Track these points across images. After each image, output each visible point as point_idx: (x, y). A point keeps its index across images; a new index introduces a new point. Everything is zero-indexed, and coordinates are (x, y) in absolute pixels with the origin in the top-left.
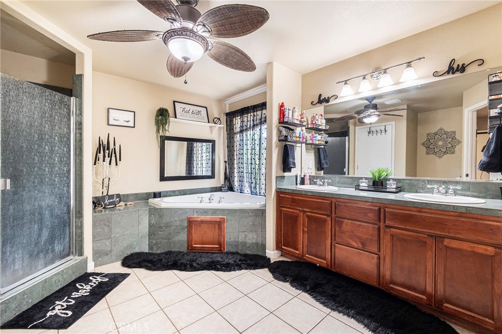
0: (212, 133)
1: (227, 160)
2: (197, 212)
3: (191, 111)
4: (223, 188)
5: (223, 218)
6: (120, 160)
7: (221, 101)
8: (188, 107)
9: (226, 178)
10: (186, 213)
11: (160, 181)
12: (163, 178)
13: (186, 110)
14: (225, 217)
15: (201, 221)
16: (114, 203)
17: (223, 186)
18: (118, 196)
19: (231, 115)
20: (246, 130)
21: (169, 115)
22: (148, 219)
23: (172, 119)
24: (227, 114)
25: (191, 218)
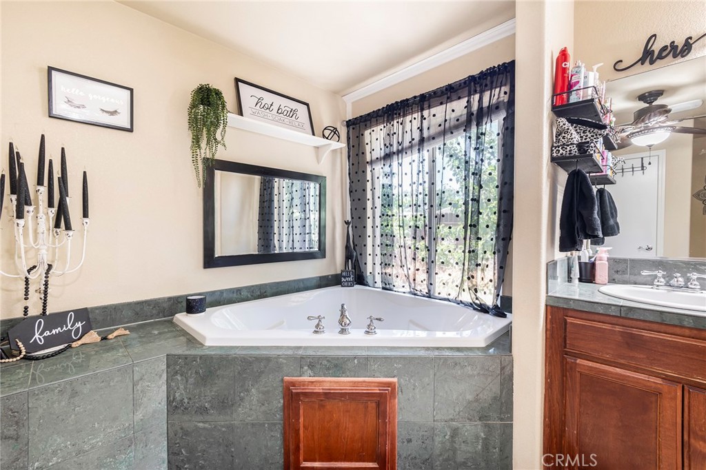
0: (318, 161)
1: (350, 220)
2: (311, 366)
3: (275, 108)
4: (343, 279)
5: (389, 384)
6: (85, 215)
7: (337, 93)
8: (268, 98)
9: (348, 256)
10: (279, 367)
11: (205, 267)
12: (211, 260)
13: (264, 102)
14: (395, 380)
15: (326, 394)
16: (66, 338)
17: (344, 274)
18: (82, 314)
19: (358, 125)
20: (399, 152)
21: (224, 107)
22: (164, 388)
23: (232, 118)
24: (349, 124)
25: (293, 384)
